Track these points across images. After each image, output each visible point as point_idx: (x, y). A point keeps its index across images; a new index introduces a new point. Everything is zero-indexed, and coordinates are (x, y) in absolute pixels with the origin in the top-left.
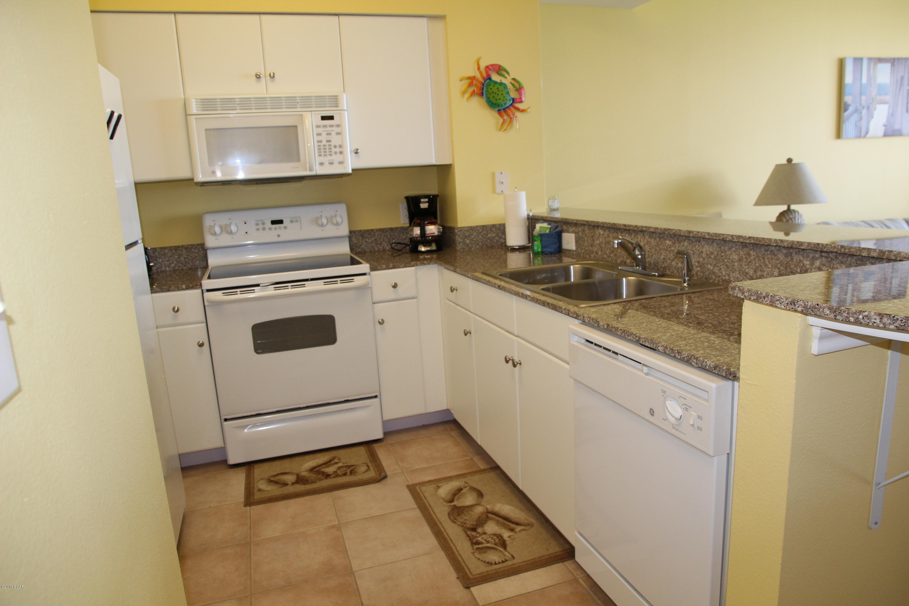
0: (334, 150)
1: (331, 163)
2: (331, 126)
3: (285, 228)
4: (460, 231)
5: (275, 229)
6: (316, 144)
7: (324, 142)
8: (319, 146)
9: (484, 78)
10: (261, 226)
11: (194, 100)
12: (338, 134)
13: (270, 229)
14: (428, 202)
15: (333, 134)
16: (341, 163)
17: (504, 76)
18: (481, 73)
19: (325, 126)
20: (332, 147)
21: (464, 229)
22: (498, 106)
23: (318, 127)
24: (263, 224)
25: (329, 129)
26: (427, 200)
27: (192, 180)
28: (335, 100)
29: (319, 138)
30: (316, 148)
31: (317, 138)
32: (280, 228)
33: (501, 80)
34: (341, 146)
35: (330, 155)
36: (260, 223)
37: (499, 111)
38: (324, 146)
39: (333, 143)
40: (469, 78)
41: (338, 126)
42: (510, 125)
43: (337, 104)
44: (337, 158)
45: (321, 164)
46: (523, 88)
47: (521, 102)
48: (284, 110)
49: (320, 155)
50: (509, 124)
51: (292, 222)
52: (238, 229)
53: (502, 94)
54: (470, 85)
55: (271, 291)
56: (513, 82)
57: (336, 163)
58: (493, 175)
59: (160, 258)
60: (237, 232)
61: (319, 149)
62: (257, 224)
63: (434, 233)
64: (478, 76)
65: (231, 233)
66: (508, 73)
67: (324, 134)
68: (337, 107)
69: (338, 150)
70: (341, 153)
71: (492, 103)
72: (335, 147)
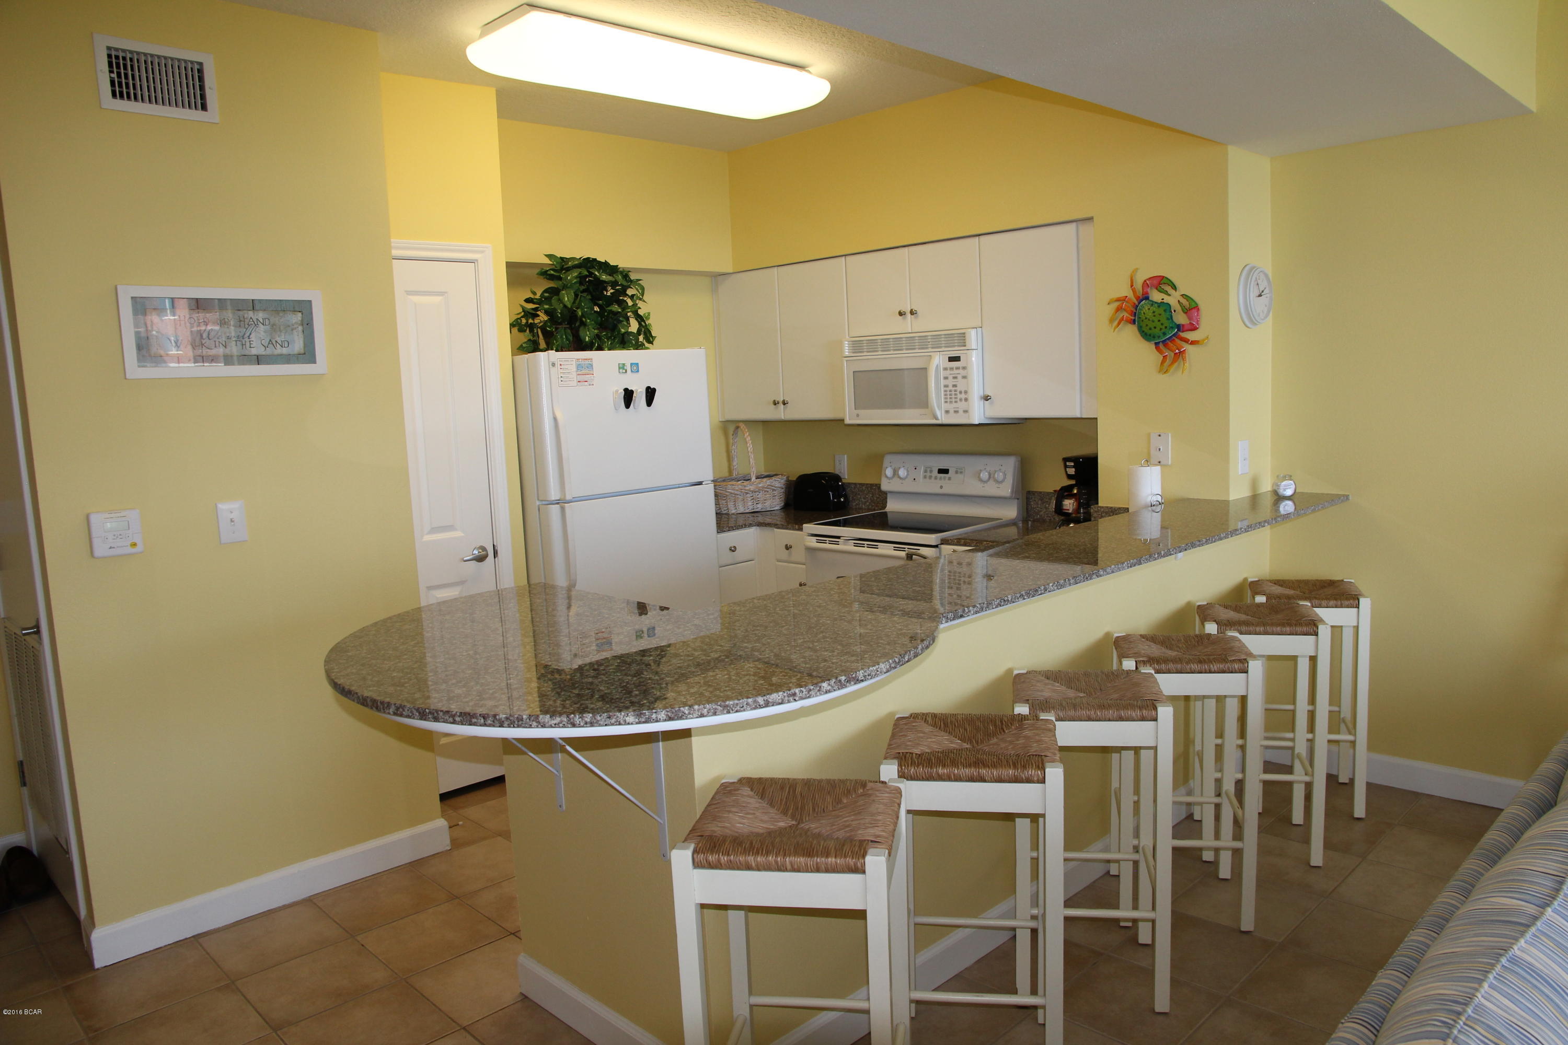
0: (959, 396)
1: (956, 412)
2: (958, 368)
3: (950, 479)
4: (1096, 512)
5: (941, 478)
6: (943, 389)
7: (950, 388)
8: (945, 391)
9: (1137, 298)
10: (928, 474)
11: (847, 343)
12: (964, 377)
13: (936, 478)
14: (1074, 467)
15: (959, 377)
16: (966, 411)
17: (1166, 293)
18: (1134, 291)
19: (952, 369)
20: (958, 393)
21: (1102, 510)
22: (1154, 337)
23: (945, 369)
24: (931, 471)
25: (956, 371)
26: (1072, 464)
27: (843, 420)
28: (962, 339)
29: (947, 382)
30: (943, 393)
31: (943, 382)
32: (945, 478)
33: (1163, 299)
34: (966, 392)
35: (956, 402)
36: (928, 470)
37: (1156, 344)
38: (950, 391)
39: (958, 389)
40: (1118, 300)
41: (964, 368)
42: (1176, 365)
43: (965, 343)
44: (962, 406)
45: (947, 412)
46: (1197, 308)
47: (1194, 328)
48: (905, 351)
49: (946, 402)
50: (1172, 363)
51: (957, 472)
52: (908, 475)
53: (1159, 321)
54: (1118, 309)
55: (850, 547)
56: (1184, 301)
57: (961, 412)
58: (1149, 435)
59: (859, 494)
60: (906, 477)
61: (946, 395)
62: (926, 471)
63: (1068, 510)
64: (1130, 294)
65: (899, 477)
66: (1174, 288)
67: (950, 377)
68: (965, 346)
69: (963, 396)
70: (966, 400)
71: (1146, 334)
72: (961, 392)
